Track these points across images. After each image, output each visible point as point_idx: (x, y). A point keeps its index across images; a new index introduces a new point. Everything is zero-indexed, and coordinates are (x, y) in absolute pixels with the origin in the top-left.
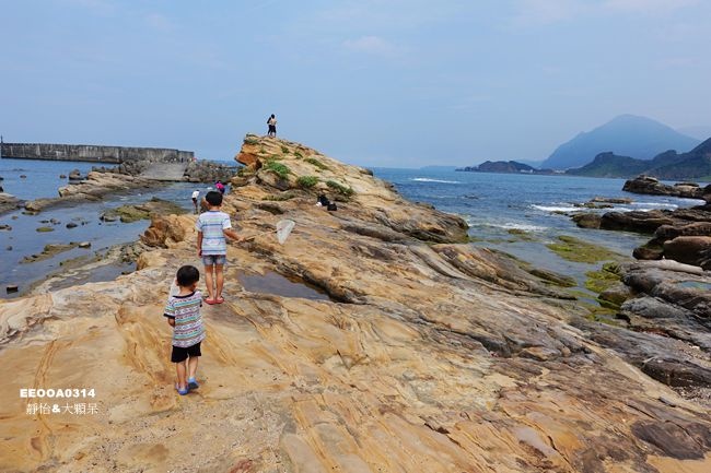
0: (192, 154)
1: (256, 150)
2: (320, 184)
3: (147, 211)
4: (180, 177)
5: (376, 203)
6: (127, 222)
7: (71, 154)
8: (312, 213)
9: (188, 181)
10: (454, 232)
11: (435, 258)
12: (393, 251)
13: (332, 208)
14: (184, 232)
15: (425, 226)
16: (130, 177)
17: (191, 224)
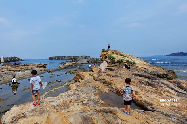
0: (90, 56)
1: (105, 53)
2: (124, 61)
3: (77, 71)
4: (86, 62)
5: (143, 66)
6: (72, 74)
7: (63, 58)
8: (122, 70)
9: (89, 63)
10: (172, 75)
11: (171, 85)
12: (154, 83)
13: (129, 68)
14: (84, 77)
15: (161, 73)
16: (75, 63)
17: (86, 75)
